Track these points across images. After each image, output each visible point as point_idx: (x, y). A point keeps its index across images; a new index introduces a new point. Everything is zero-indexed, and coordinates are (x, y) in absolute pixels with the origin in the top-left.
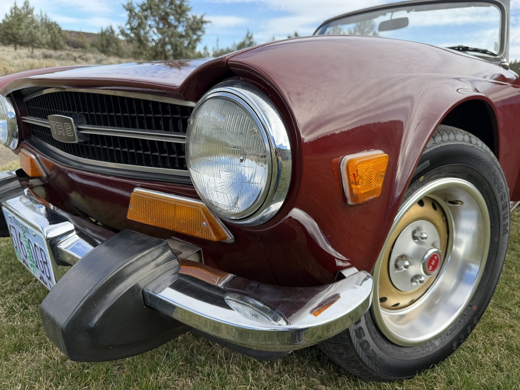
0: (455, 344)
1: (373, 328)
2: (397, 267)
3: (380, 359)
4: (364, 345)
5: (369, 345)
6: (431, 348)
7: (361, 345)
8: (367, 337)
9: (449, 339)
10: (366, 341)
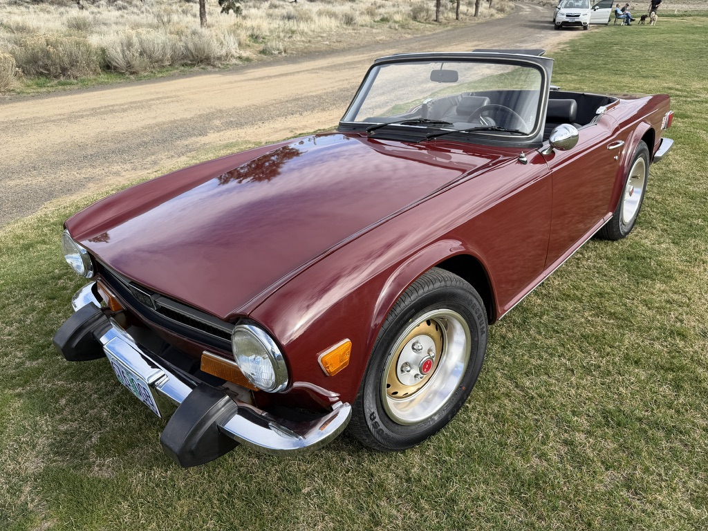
0: (450, 417)
1: (386, 419)
2: (402, 371)
3: (393, 438)
4: (380, 432)
5: (383, 431)
6: (431, 423)
7: (378, 432)
8: (382, 426)
9: (444, 413)
10: (381, 429)
